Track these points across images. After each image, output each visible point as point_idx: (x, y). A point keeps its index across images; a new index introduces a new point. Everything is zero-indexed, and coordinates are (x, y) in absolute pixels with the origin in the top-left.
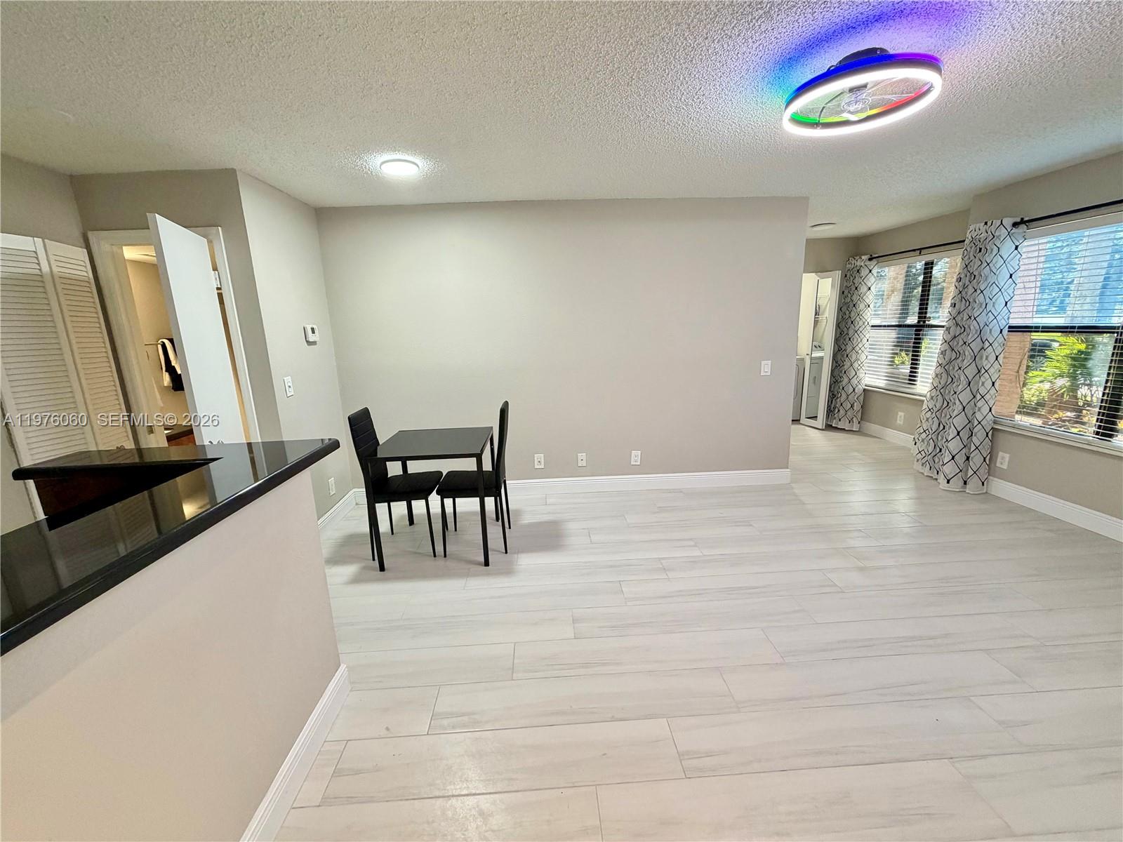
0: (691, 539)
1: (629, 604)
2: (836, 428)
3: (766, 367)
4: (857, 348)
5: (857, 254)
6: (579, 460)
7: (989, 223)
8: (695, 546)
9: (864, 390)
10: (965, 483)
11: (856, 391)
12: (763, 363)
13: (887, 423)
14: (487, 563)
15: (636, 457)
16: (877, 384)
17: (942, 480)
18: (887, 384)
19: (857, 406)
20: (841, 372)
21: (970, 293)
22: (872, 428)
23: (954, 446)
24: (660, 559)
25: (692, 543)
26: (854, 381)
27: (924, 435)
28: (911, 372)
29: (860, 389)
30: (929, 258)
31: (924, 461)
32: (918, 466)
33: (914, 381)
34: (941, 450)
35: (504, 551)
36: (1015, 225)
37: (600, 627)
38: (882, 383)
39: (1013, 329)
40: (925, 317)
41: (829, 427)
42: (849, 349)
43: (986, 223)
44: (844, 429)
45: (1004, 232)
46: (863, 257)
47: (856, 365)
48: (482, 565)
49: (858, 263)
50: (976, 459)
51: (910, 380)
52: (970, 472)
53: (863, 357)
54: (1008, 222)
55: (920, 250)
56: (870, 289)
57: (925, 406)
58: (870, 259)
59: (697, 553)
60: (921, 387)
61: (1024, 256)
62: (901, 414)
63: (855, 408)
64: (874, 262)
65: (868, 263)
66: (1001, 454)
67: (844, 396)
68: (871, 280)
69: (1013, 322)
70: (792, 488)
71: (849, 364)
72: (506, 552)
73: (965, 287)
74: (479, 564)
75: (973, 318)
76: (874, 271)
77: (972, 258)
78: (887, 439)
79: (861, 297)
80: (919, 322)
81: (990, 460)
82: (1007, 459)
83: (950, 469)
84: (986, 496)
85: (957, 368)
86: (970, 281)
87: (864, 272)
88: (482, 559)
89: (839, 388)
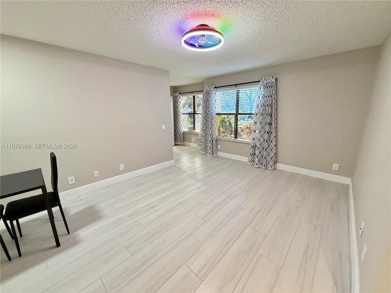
0: (156, 192)
1: (146, 227)
2: (177, 145)
3: (164, 127)
4: (180, 120)
5: (175, 92)
6: (95, 175)
7: (209, 86)
8: (158, 194)
9: (183, 132)
10: (213, 154)
11: (181, 133)
12: (163, 125)
13: (190, 141)
14: (58, 245)
15: (122, 167)
16: (186, 131)
17: (208, 154)
18: (188, 130)
19: (182, 137)
20: (176, 127)
21: (208, 105)
22: (186, 143)
23: (210, 145)
24: (148, 204)
25: (156, 194)
26: (180, 130)
27: (202, 143)
28: (194, 126)
29: (182, 132)
30: (194, 95)
31: (203, 150)
32: (202, 152)
33: (195, 129)
34: (207, 147)
35: (67, 233)
36: (214, 88)
37: (140, 244)
38: (187, 130)
39: (217, 114)
40: (195, 111)
41: (176, 145)
42: (178, 120)
43: (209, 87)
44: (179, 145)
45: (212, 89)
46: (177, 93)
47: (180, 125)
48: (56, 248)
49: (176, 95)
50: (214, 148)
51: (194, 129)
52: (214, 151)
53: (181, 123)
54: (213, 87)
55: (192, 92)
56: (180, 102)
57: (200, 135)
58: (180, 94)
59: (159, 197)
60: (196, 130)
61: (217, 96)
62: (193, 138)
63: (182, 138)
64: (180, 95)
65: (179, 95)
66: (218, 145)
67: (178, 135)
68: (180, 100)
69: (217, 112)
70: (176, 165)
71: (178, 125)
72: (69, 233)
73: (206, 103)
74: (53, 248)
75: (209, 111)
76: (181, 97)
77: (207, 95)
78: (191, 146)
79: (178, 105)
80: (194, 112)
81: (217, 147)
82: (220, 146)
83: (210, 151)
84: (217, 156)
85: (207, 124)
86: (207, 102)
87: (178, 97)
88: (54, 244)
89: (176, 132)
